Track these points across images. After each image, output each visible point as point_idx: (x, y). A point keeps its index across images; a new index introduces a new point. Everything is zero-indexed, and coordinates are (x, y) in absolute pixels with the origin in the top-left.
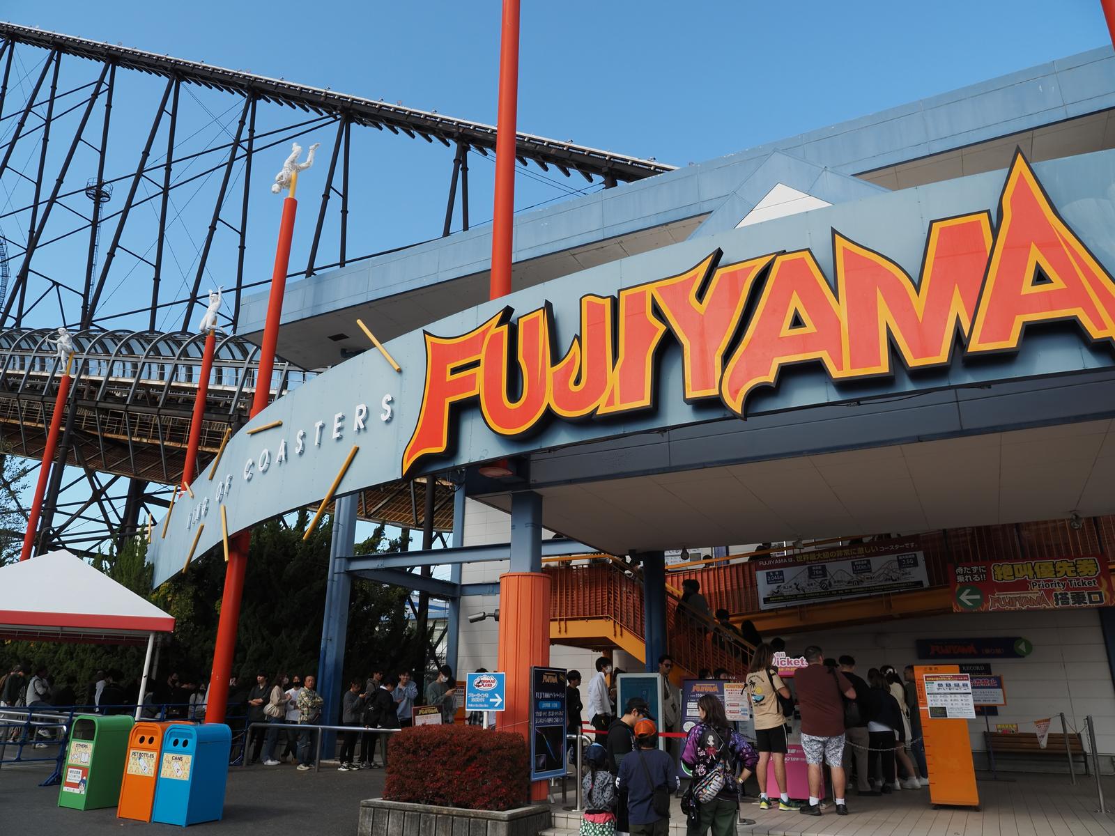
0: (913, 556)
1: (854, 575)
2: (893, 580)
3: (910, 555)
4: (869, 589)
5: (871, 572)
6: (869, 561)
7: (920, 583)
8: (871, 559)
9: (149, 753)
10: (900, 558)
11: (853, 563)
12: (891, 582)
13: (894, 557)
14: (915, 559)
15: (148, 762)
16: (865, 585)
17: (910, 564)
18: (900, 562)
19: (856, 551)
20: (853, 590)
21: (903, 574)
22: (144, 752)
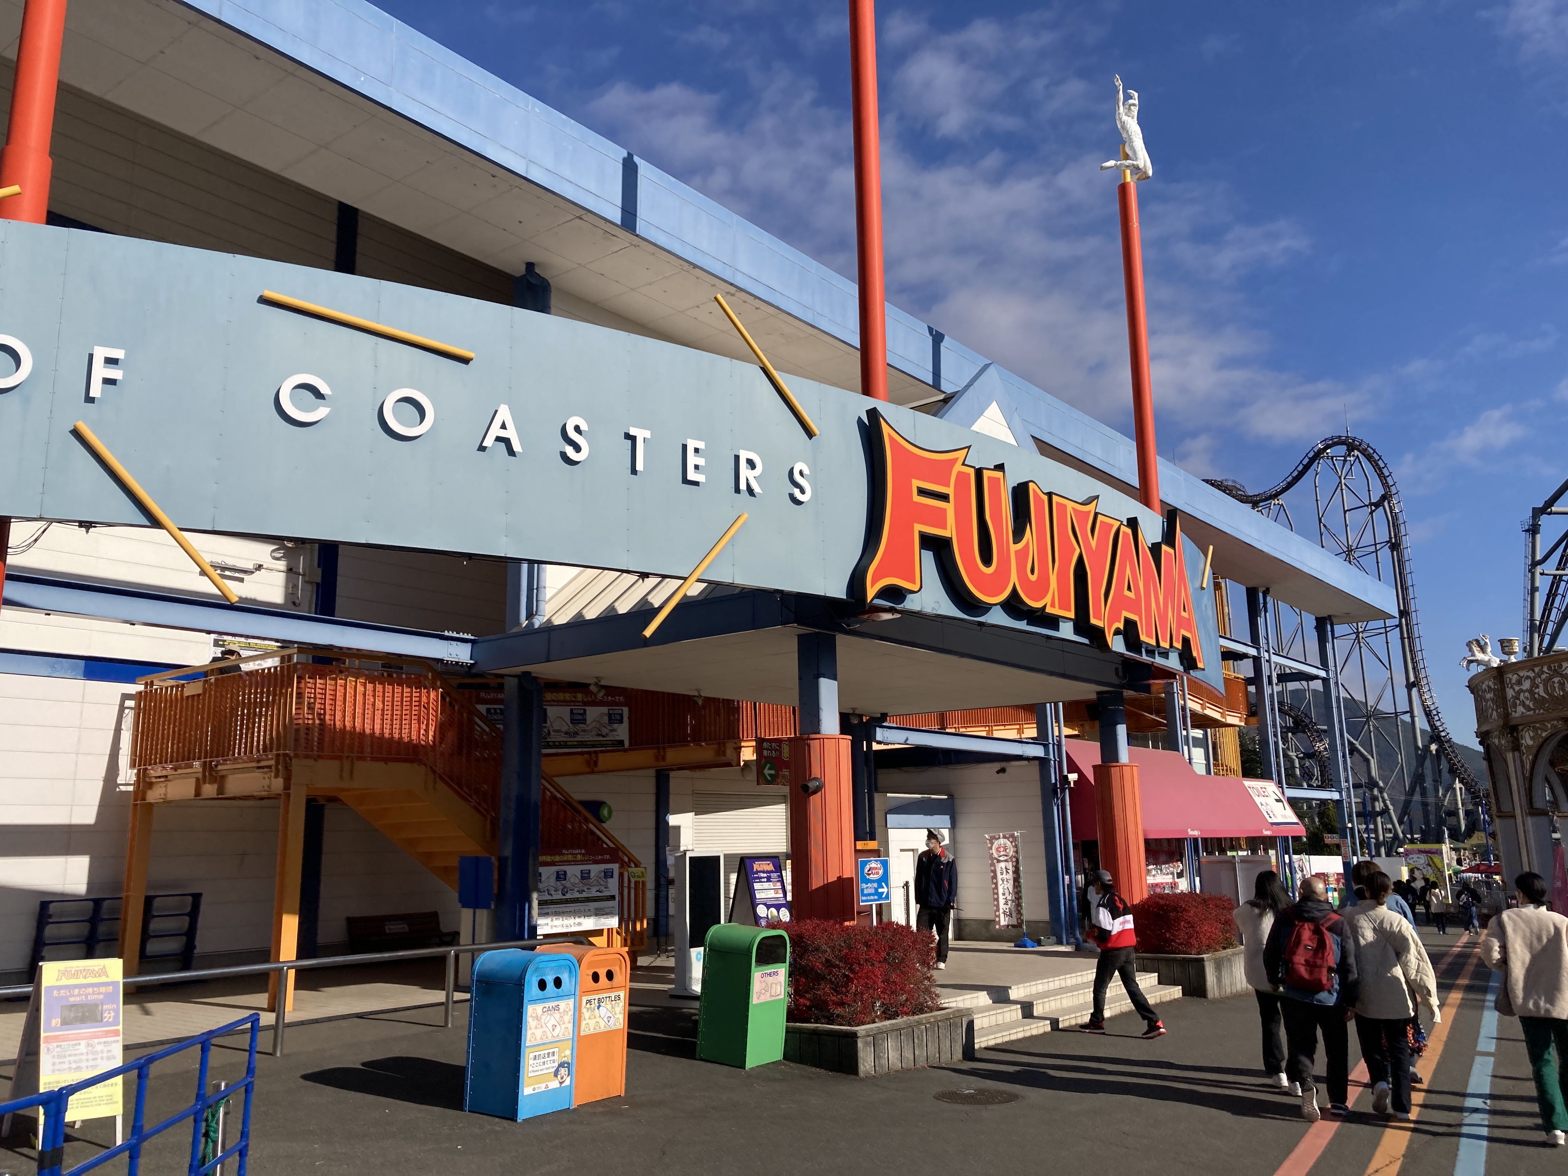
0: (620, 712)
1: (571, 725)
2: (603, 736)
3: (617, 709)
4: (582, 744)
5: (585, 723)
6: (585, 710)
7: (621, 742)
8: (588, 709)
9: (613, 995)
10: (611, 712)
11: (572, 710)
12: (601, 738)
13: (605, 709)
14: (621, 715)
15: (613, 1008)
16: (579, 738)
17: (617, 720)
18: (610, 715)
19: (575, 697)
20: (568, 743)
21: (611, 731)
22: (605, 995)
